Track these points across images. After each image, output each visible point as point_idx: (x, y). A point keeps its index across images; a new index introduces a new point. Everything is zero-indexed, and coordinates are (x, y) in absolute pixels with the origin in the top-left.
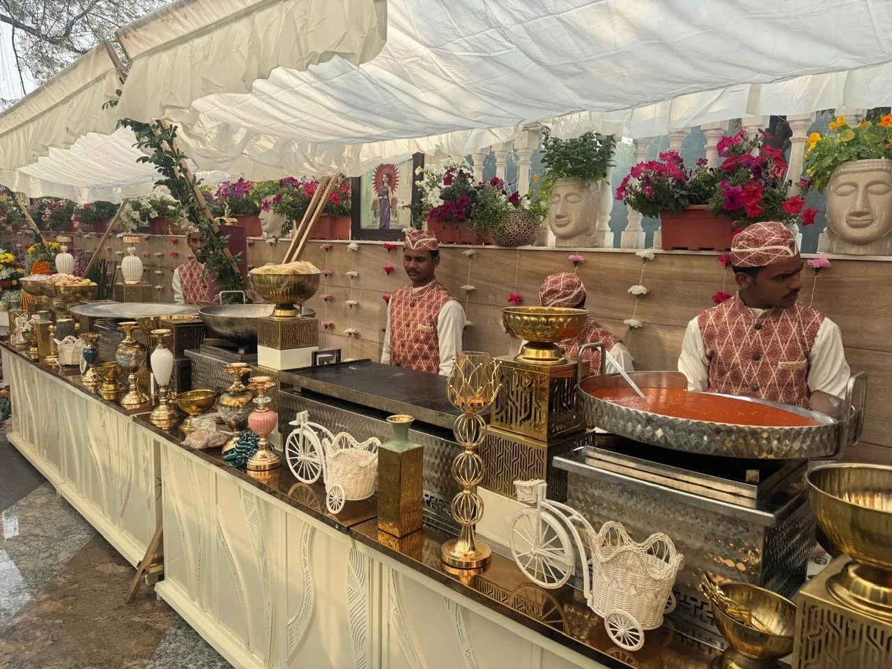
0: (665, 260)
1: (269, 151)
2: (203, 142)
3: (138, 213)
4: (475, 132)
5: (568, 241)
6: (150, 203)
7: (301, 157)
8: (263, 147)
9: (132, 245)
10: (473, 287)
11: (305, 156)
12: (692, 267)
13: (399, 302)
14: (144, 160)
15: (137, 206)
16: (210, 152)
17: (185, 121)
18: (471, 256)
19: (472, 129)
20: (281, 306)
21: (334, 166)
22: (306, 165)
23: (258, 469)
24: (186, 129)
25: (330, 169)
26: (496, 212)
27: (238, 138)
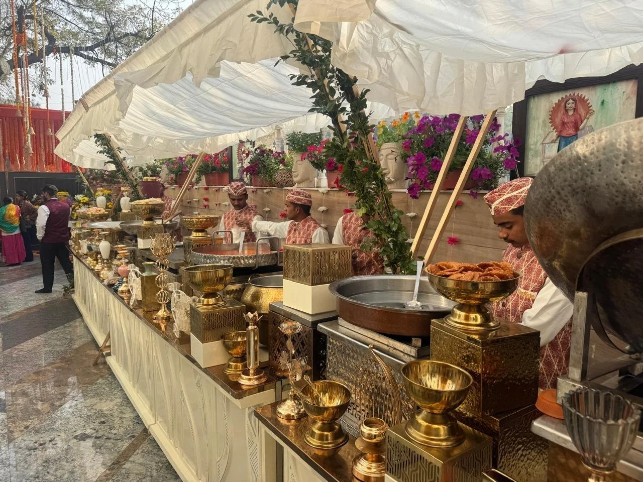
0: (332, 193)
1: (161, 144)
2: (125, 143)
3: (141, 173)
4: (256, 129)
5: (301, 184)
6: (147, 167)
7: (181, 146)
8: (159, 142)
9: (126, 191)
10: (269, 209)
11: (182, 145)
12: (340, 197)
13: (228, 218)
14: (101, 152)
15: (141, 169)
16: (129, 147)
17: (115, 133)
18: (267, 193)
19: (254, 128)
20: (147, 220)
21: (199, 148)
22: (183, 149)
23: (122, 292)
24: (116, 137)
25: (198, 150)
26: (272, 169)
27: (145, 139)
